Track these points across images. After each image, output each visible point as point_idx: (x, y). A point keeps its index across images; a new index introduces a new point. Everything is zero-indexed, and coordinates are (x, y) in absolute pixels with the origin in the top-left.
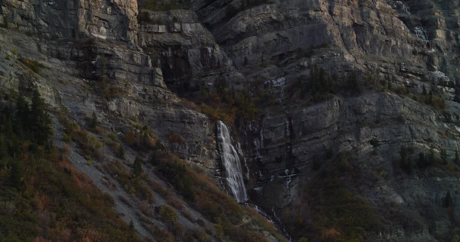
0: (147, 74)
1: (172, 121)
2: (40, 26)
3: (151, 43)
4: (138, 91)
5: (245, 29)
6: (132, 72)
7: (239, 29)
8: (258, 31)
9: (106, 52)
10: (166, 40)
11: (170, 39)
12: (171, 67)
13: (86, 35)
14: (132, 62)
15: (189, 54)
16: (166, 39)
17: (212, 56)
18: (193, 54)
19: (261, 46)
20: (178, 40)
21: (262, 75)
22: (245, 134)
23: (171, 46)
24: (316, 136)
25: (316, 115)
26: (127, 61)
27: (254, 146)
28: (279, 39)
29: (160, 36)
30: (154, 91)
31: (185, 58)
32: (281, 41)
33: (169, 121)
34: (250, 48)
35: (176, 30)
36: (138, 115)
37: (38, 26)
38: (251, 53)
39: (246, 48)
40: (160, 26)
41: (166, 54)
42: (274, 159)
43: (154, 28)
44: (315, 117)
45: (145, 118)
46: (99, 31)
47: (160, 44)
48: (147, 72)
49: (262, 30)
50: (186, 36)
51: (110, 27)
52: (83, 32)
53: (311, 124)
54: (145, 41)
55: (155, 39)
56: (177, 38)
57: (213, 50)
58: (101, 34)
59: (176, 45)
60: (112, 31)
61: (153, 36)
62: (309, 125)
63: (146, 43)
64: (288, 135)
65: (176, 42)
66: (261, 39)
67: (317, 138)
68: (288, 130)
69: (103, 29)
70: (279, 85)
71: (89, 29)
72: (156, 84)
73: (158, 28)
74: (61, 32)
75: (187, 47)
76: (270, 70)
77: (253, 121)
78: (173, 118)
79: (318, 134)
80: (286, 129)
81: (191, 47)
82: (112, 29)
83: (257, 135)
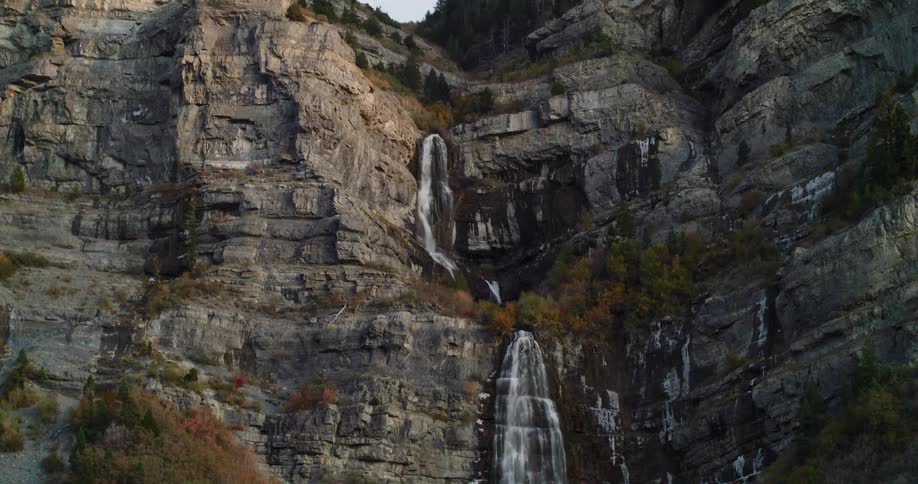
0: (321, 235)
1: (334, 351)
2: (104, 173)
3: (491, 165)
4: (281, 285)
5: (756, 66)
6: (280, 237)
7: (740, 69)
8: (794, 62)
9: (222, 198)
10: (529, 148)
11: (540, 144)
12: (539, 216)
13: (194, 170)
14: (290, 212)
15: (586, 173)
16: (531, 144)
17: (651, 162)
18: (597, 170)
19: (804, 101)
20: (561, 141)
21: (766, 180)
22: (641, 361)
23: (548, 161)
24: (831, 330)
25: (833, 258)
26: (275, 211)
27: (660, 395)
28: (859, 66)
29: (514, 142)
30: (329, 278)
31: (577, 185)
32: (864, 71)
33: (327, 351)
34: (769, 114)
35: (553, 117)
36: (240, 347)
37: (100, 174)
38: (769, 127)
39: (754, 116)
40: (512, 116)
41: (528, 185)
42: (704, 428)
43: (496, 124)
44: (828, 268)
45: (258, 353)
46: (229, 152)
47: (516, 163)
48: (322, 231)
49: (806, 54)
50: (583, 125)
51: (259, 136)
52: (186, 164)
53: (816, 292)
54: (476, 164)
55: (500, 151)
56: (560, 136)
57: (657, 144)
58: (236, 158)
59: (559, 157)
60: (266, 147)
61: (494, 147)
62: (812, 297)
63: (480, 168)
64: (761, 342)
65: (558, 147)
66: (801, 82)
67: (838, 335)
68: (761, 327)
69: (241, 145)
70: (809, 197)
71: (202, 152)
72: (341, 256)
73: (508, 121)
74: (149, 175)
75: (584, 154)
76: (793, 161)
77: (668, 317)
78: (339, 342)
79: (838, 323)
80: (756, 324)
81: (595, 150)
82: (264, 139)
83: (675, 359)
